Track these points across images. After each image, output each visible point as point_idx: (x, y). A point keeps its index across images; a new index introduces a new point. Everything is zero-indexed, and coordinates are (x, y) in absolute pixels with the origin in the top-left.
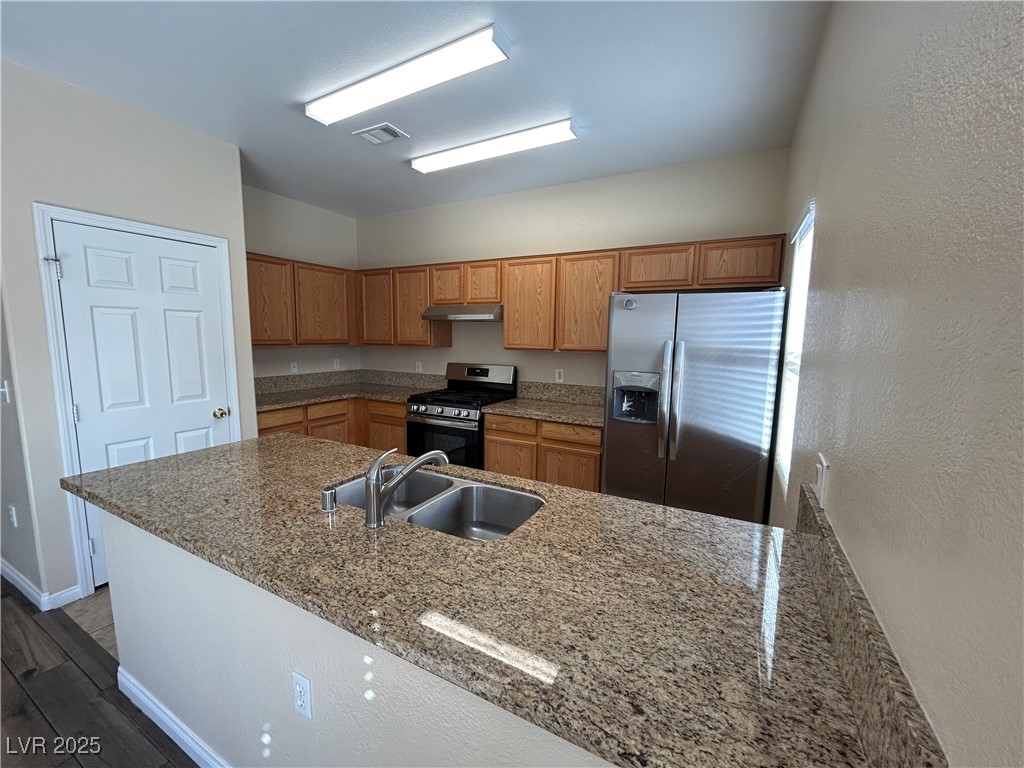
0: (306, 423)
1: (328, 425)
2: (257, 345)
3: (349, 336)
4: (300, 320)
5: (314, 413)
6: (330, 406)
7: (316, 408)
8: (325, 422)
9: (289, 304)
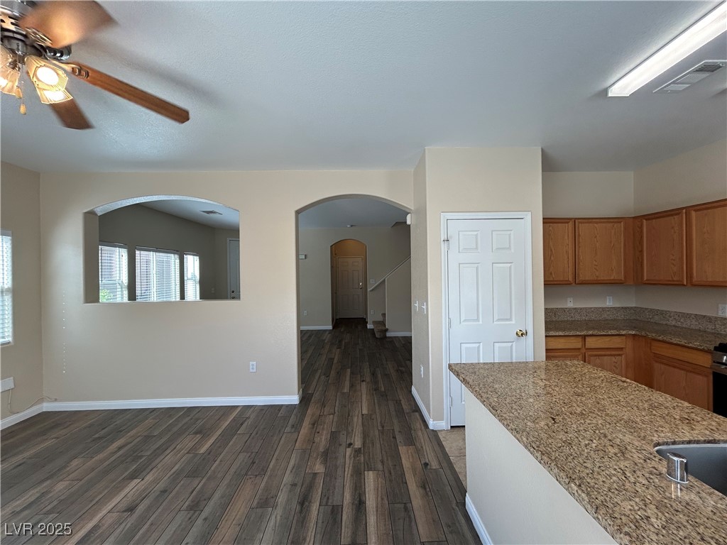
0: (583, 351)
1: (605, 355)
2: (547, 284)
3: (625, 277)
4: (579, 264)
5: (591, 343)
6: (607, 339)
7: (594, 339)
8: (603, 353)
9: (570, 252)
